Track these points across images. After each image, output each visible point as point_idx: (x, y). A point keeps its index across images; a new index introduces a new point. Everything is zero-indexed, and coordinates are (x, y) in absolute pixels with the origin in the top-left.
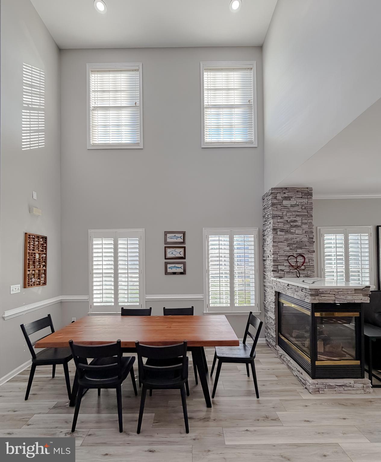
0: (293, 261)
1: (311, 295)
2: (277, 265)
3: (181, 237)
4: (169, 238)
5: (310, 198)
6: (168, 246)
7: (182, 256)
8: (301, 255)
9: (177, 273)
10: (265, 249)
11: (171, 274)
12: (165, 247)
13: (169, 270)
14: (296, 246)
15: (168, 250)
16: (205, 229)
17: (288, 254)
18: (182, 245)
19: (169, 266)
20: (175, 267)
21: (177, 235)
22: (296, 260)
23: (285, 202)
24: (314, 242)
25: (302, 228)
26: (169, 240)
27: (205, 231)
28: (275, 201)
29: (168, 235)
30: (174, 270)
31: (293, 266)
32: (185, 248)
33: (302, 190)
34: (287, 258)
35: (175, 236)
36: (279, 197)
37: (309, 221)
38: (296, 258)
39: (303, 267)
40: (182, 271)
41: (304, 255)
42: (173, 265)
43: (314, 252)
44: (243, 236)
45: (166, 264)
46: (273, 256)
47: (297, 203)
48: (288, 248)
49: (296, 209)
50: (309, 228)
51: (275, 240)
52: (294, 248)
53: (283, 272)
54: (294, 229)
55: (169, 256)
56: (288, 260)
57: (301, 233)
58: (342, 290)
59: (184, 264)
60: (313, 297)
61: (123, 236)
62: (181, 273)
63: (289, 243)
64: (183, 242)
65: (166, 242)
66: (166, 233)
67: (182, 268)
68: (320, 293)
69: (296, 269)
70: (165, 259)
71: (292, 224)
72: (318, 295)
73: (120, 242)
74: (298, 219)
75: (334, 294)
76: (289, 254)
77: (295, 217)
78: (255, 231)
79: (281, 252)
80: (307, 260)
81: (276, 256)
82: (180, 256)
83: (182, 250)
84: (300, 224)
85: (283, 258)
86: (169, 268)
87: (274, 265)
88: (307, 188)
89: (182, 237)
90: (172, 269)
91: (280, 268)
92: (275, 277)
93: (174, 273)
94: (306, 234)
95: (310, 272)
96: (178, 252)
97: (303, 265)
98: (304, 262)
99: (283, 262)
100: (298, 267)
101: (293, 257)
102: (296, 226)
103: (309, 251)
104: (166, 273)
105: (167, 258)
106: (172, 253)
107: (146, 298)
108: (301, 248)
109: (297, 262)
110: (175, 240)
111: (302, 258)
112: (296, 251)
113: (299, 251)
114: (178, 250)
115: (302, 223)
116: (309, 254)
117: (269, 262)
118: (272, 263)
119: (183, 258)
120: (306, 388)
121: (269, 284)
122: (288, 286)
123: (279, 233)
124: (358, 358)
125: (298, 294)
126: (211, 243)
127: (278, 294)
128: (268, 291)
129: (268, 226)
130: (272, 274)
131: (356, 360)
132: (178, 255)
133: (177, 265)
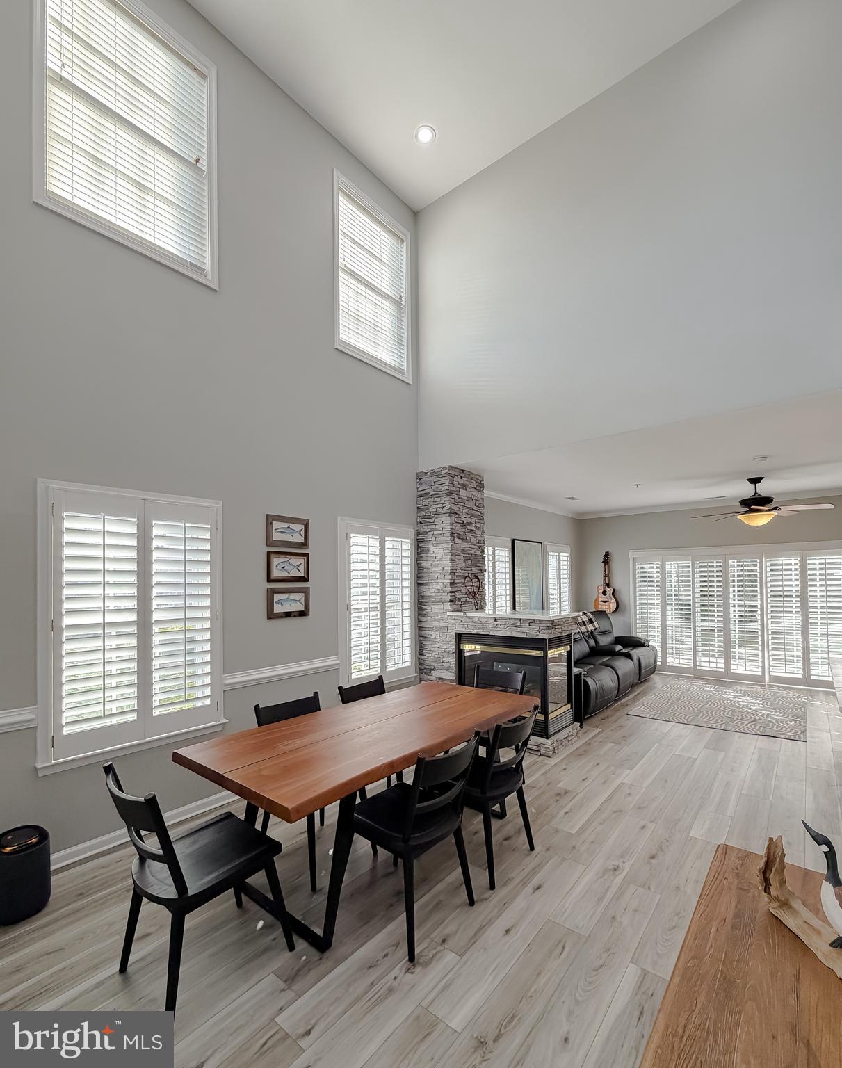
0: (470, 586)
2: (454, 592)
3: (300, 531)
4: (278, 532)
5: (482, 492)
6: (274, 550)
7: (302, 574)
8: (475, 576)
9: (292, 615)
10: (424, 564)
11: (281, 617)
12: (269, 553)
13: (278, 609)
14: (471, 561)
15: (276, 561)
16: (342, 519)
17: (464, 574)
18: (300, 550)
19: (277, 597)
20: (288, 600)
22: (472, 584)
24: (485, 557)
25: (476, 535)
26: (277, 537)
27: (342, 523)
29: (276, 525)
30: (287, 608)
31: (470, 593)
32: (307, 555)
33: (476, 477)
34: (463, 581)
35: (289, 527)
36: (456, 482)
37: (482, 525)
38: (472, 580)
40: (302, 609)
41: (478, 577)
42: (285, 596)
44: (400, 540)
45: (271, 593)
46: (450, 577)
47: (472, 497)
48: (464, 565)
49: (470, 504)
50: (482, 536)
52: (469, 565)
53: (461, 603)
54: (470, 535)
55: (276, 573)
56: (464, 583)
57: (475, 542)
59: (306, 592)
62: (302, 614)
63: (464, 557)
64: (305, 544)
65: (269, 541)
66: (271, 519)
67: (303, 601)
69: (473, 597)
70: (268, 581)
71: (467, 527)
74: (472, 520)
77: (470, 518)
78: (411, 532)
80: (481, 584)
81: (453, 577)
82: (299, 574)
83: (302, 561)
84: (474, 529)
85: (460, 581)
86: (278, 602)
88: (480, 475)
89: (303, 533)
90: (282, 605)
91: (456, 595)
92: (452, 611)
93: (288, 615)
94: (479, 545)
96: (294, 567)
97: (478, 591)
98: (479, 588)
99: (460, 587)
100: (475, 594)
101: (469, 579)
102: (471, 532)
103: (481, 570)
104: (271, 615)
105: (272, 578)
106: (283, 567)
107: (228, 682)
108: (474, 565)
110: (286, 538)
111: (477, 580)
112: (471, 570)
113: (474, 570)
114: (295, 561)
116: (482, 574)
117: (439, 587)
118: (449, 589)
119: (304, 579)
120: (541, 755)
121: (437, 624)
122: (495, 621)
123: (456, 540)
124: (569, 701)
125: (524, 629)
126: (353, 549)
127: (460, 638)
128: (433, 637)
129: (434, 527)
130: (448, 606)
131: (568, 703)
132: (295, 573)
133: (292, 596)
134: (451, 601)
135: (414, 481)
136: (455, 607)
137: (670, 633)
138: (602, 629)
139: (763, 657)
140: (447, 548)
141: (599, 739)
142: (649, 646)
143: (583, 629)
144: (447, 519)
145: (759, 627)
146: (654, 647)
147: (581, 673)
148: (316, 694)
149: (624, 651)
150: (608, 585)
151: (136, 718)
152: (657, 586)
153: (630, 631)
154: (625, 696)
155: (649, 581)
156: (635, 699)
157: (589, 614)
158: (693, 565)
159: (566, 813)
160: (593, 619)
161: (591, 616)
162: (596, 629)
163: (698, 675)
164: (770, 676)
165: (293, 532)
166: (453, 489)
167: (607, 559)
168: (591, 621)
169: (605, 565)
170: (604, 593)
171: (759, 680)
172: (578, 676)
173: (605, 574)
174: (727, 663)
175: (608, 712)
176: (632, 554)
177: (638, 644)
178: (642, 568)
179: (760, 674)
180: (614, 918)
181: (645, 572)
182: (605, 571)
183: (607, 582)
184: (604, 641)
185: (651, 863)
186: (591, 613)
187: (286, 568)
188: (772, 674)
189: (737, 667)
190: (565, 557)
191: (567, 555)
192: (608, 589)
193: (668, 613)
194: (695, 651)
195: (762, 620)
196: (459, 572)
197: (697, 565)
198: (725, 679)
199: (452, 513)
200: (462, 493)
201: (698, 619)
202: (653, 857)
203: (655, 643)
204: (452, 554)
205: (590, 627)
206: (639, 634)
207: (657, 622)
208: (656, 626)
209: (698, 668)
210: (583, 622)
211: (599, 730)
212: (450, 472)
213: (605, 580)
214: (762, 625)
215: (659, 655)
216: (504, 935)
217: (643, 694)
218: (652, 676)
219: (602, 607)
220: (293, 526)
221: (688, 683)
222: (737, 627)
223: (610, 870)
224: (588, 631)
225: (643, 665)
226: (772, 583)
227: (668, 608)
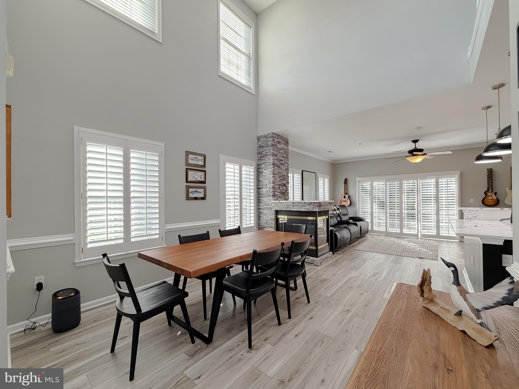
0: (281, 189)
2: (275, 191)
3: (202, 160)
4: (191, 159)
5: (288, 146)
6: (189, 168)
8: (284, 185)
9: (198, 199)
10: (261, 179)
11: (193, 199)
12: (187, 169)
13: (191, 195)
14: (282, 178)
15: (190, 173)
16: (222, 156)
17: (279, 184)
18: (202, 169)
19: (191, 190)
20: (196, 191)
26: (190, 162)
27: (222, 157)
29: (190, 156)
30: (195, 195)
31: (281, 192)
32: (205, 171)
33: (285, 139)
35: (196, 158)
36: (275, 140)
39: (286, 194)
40: (203, 196)
41: (286, 185)
42: (195, 190)
44: (249, 167)
45: (188, 188)
46: (272, 184)
47: (283, 148)
48: (279, 179)
49: (282, 151)
50: (287, 166)
53: (278, 196)
56: (279, 188)
57: (284, 169)
59: (205, 188)
61: (139, 148)
62: (203, 198)
63: (279, 176)
64: (204, 166)
65: (187, 164)
66: (188, 153)
67: (203, 193)
69: (283, 195)
70: (186, 182)
72: (320, 206)
74: (283, 159)
75: (324, 206)
77: (282, 157)
78: (254, 164)
80: (287, 189)
81: (274, 185)
83: (203, 174)
84: (284, 163)
85: (277, 186)
86: (191, 192)
87: (273, 192)
89: (203, 161)
90: (193, 193)
92: (274, 200)
93: (196, 198)
94: (286, 170)
96: (199, 176)
99: (277, 189)
100: (284, 193)
101: (281, 186)
102: (282, 164)
103: (287, 182)
104: (188, 198)
105: (188, 181)
106: (194, 176)
107: (167, 228)
108: (284, 180)
109: (283, 189)
110: (195, 162)
111: (285, 187)
112: (282, 182)
113: (284, 182)
116: (288, 184)
117: (267, 189)
118: (272, 190)
119: (204, 182)
120: (314, 265)
121: (267, 206)
122: (293, 204)
123: (275, 167)
124: (328, 241)
125: (306, 207)
126: (227, 170)
127: (277, 212)
128: (264, 213)
129: (265, 161)
130: (271, 198)
131: (327, 242)
132: (199, 179)
133: (198, 190)
134: (273, 196)
135: (256, 140)
136: (275, 198)
137: (375, 215)
138: (343, 213)
139: (418, 225)
140: (271, 171)
141: (341, 259)
142: (365, 221)
143: (335, 212)
144: (271, 158)
145: (416, 212)
146: (367, 222)
147: (333, 230)
148: (208, 232)
149: (353, 222)
150: (346, 194)
151: (123, 242)
152: (369, 193)
153: (356, 214)
154: (354, 242)
155: (365, 191)
156: (358, 244)
157: (337, 206)
158: (386, 183)
159: (325, 288)
160: (339, 208)
161: (338, 207)
162: (340, 213)
163: (387, 234)
164: (421, 234)
165: (199, 160)
166: (274, 143)
167: (346, 182)
168: (338, 209)
169: (345, 184)
170: (345, 197)
171: (416, 236)
172: (332, 231)
173: (345, 188)
174: (401, 229)
175: (346, 248)
176: (358, 179)
177: (360, 220)
178: (362, 185)
179: (416, 233)
180: (347, 330)
181: (364, 187)
182: (345, 187)
183: (346, 192)
184: (345, 218)
185: (365, 309)
186: (339, 206)
187: (195, 176)
188: (422, 233)
189: (405, 231)
190: (327, 180)
191: (327, 179)
192: (346, 196)
193: (374, 206)
194: (386, 223)
195: (418, 208)
196: (277, 183)
197: (388, 184)
198: (400, 236)
199: (274, 155)
200: (278, 145)
201: (388, 208)
202: (366, 306)
203: (368, 220)
204: (273, 174)
205: (338, 212)
206: (360, 215)
207: (369, 210)
208: (368, 212)
209: (388, 231)
210: (335, 209)
211: (341, 256)
212: (273, 135)
213: (345, 191)
214: (418, 211)
215: (370, 225)
216: (295, 337)
217: (362, 241)
218: (366, 235)
219: (343, 203)
220: (198, 157)
221: (383, 237)
222: (406, 212)
223: (345, 311)
224: (337, 214)
225: (362, 229)
226: (423, 191)
227: (374, 204)
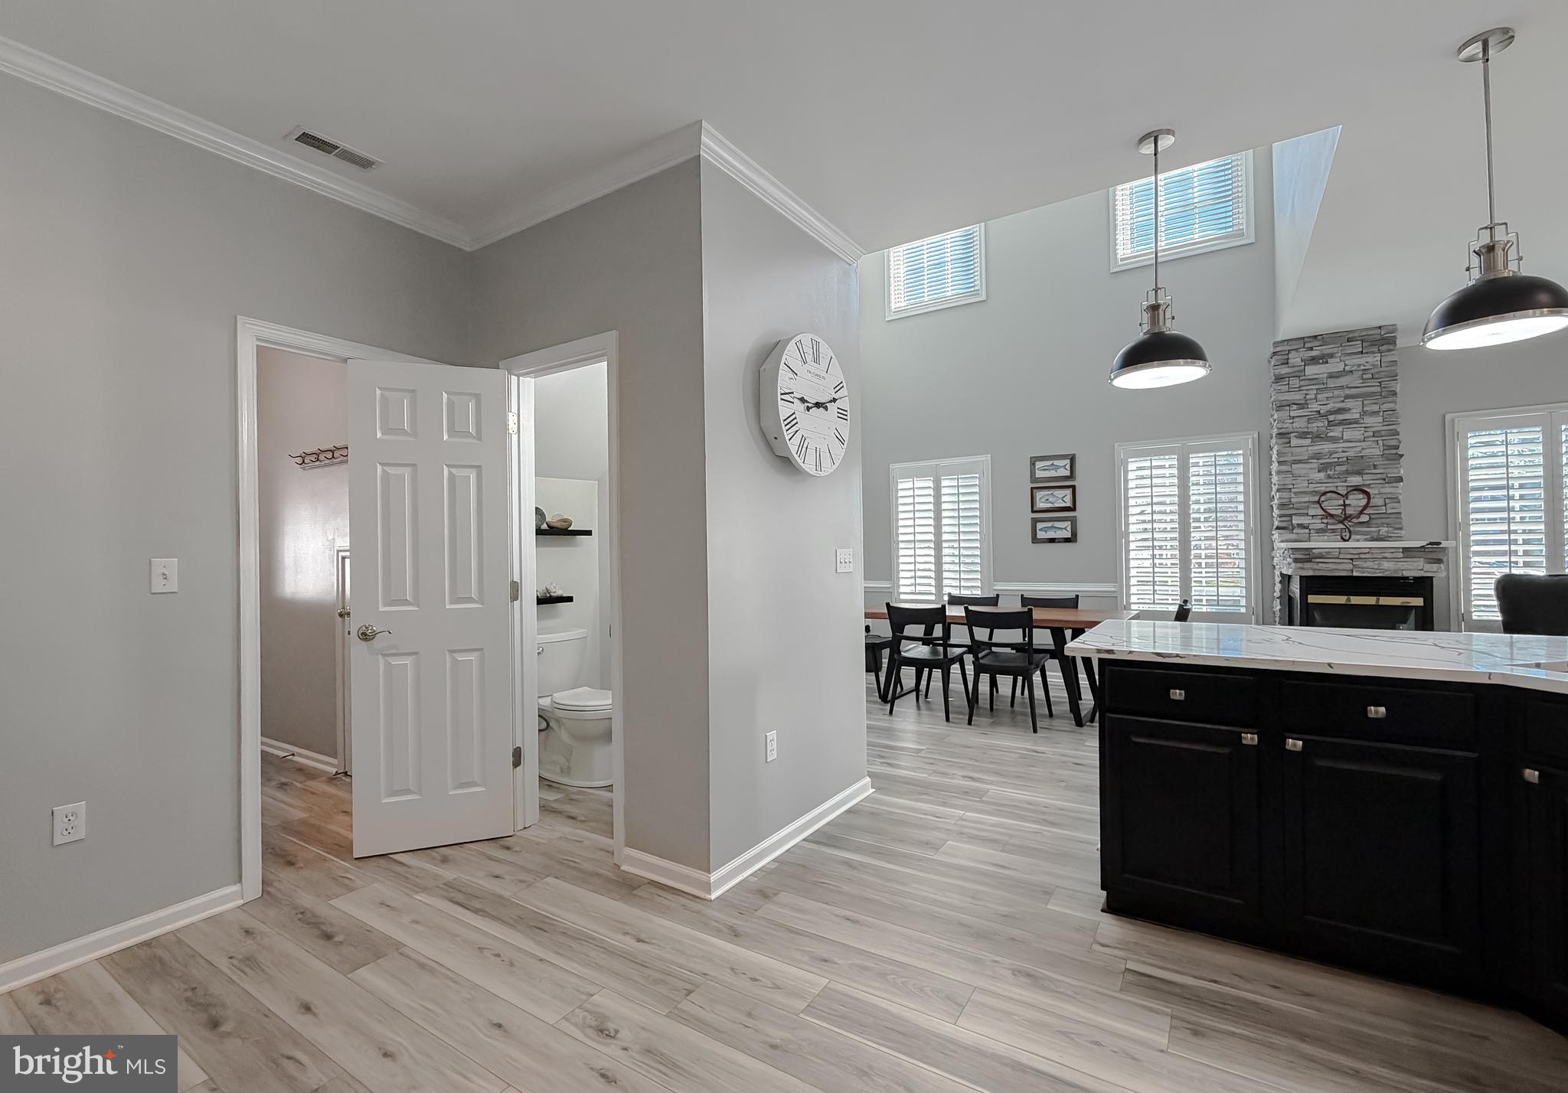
0: (1334, 506)
1: (1296, 560)
2: (1291, 516)
3: (1065, 466)
4: (1041, 470)
5: (1389, 350)
6: (1038, 485)
7: (1069, 504)
8: (1358, 489)
9: (1057, 541)
11: (1045, 542)
12: (1032, 489)
13: (1041, 535)
14: (1344, 468)
15: (1039, 495)
16: (1119, 445)
17: (1319, 489)
18: (1067, 482)
19: (1040, 526)
20: (1052, 527)
21: (1056, 463)
22: (1344, 501)
23: (1311, 370)
24: (1402, 456)
25: (1363, 425)
26: (1039, 474)
27: (1120, 450)
28: (1284, 370)
29: (1039, 465)
30: (1051, 535)
31: (1332, 516)
32: (1074, 487)
33: (1364, 333)
34: (1316, 499)
35: (1053, 464)
36: (1295, 359)
37: (1385, 407)
38: (1346, 496)
39: (1364, 518)
40: (1069, 535)
41: (1368, 490)
42: (1050, 524)
43: (1400, 479)
45: (1035, 521)
47: (1347, 368)
48: (1322, 475)
49: (1343, 381)
50: (1386, 423)
51: (1281, 459)
52: (1339, 474)
53: (1307, 531)
54: (1340, 428)
55: (1040, 505)
56: (1318, 502)
57: (1360, 437)
58: (1367, 551)
59: (1073, 521)
60: (1299, 565)
61: (951, 472)
62: (1067, 540)
63: (1322, 464)
64: (1072, 476)
65: (1034, 479)
66: (1034, 461)
67: (1069, 529)
68: (1315, 556)
69: (1341, 522)
70: (1032, 512)
71: (1331, 418)
72: (1311, 561)
73: (944, 483)
74: (1349, 404)
75: (1352, 559)
76: (1323, 489)
77: (1343, 401)
78: (1252, 439)
79: (1302, 485)
80: (1376, 501)
81: (1285, 495)
82: (1064, 505)
83: (1069, 492)
84: (1358, 416)
85: (1307, 499)
86: (1041, 530)
87: (1281, 516)
88: (1380, 327)
89: (1068, 467)
90: (1046, 532)
91: (1296, 521)
93: (1052, 540)
94: (1377, 439)
95: (1387, 529)
97: (1361, 512)
98: (1366, 507)
99: (1308, 508)
100: (1348, 518)
101: (1334, 495)
102: (1341, 423)
103: (1385, 479)
104: (1035, 540)
105: (1035, 509)
106: (1048, 500)
107: (996, 588)
108: (1359, 473)
109: (1345, 505)
110: (1053, 474)
111: (1361, 496)
113: (1355, 480)
114: (1059, 493)
115: (1364, 413)
116: (1387, 485)
119: (1073, 509)
132: (1060, 504)
133: (1057, 524)
165: (1058, 467)
187: (1050, 500)
220: (1057, 462)
